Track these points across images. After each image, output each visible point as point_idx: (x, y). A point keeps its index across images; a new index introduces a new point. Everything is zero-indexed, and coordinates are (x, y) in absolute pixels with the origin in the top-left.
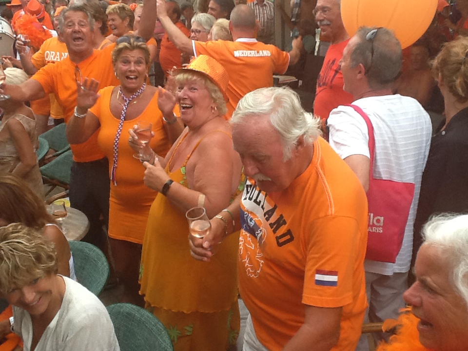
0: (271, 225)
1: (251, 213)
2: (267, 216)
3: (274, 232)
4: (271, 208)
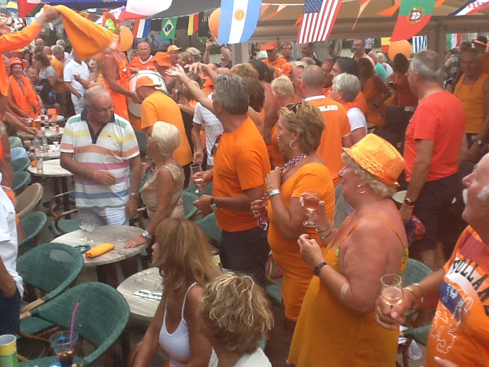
0: (479, 294)
1: (456, 284)
2: (476, 285)
3: (483, 300)
4: (480, 277)
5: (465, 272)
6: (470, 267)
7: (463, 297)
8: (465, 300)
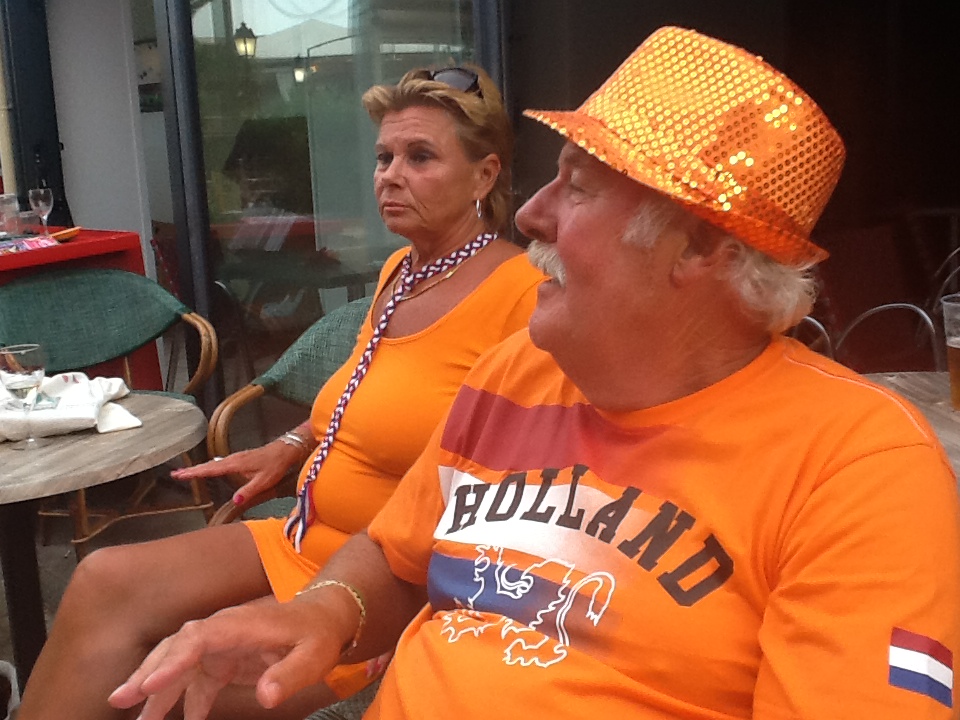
0: (629, 548)
3: (648, 562)
5: (542, 509)
6: (552, 490)
7: (566, 582)
8: (576, 588)
